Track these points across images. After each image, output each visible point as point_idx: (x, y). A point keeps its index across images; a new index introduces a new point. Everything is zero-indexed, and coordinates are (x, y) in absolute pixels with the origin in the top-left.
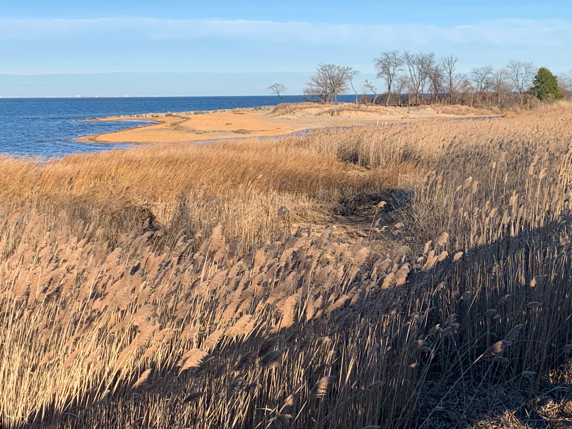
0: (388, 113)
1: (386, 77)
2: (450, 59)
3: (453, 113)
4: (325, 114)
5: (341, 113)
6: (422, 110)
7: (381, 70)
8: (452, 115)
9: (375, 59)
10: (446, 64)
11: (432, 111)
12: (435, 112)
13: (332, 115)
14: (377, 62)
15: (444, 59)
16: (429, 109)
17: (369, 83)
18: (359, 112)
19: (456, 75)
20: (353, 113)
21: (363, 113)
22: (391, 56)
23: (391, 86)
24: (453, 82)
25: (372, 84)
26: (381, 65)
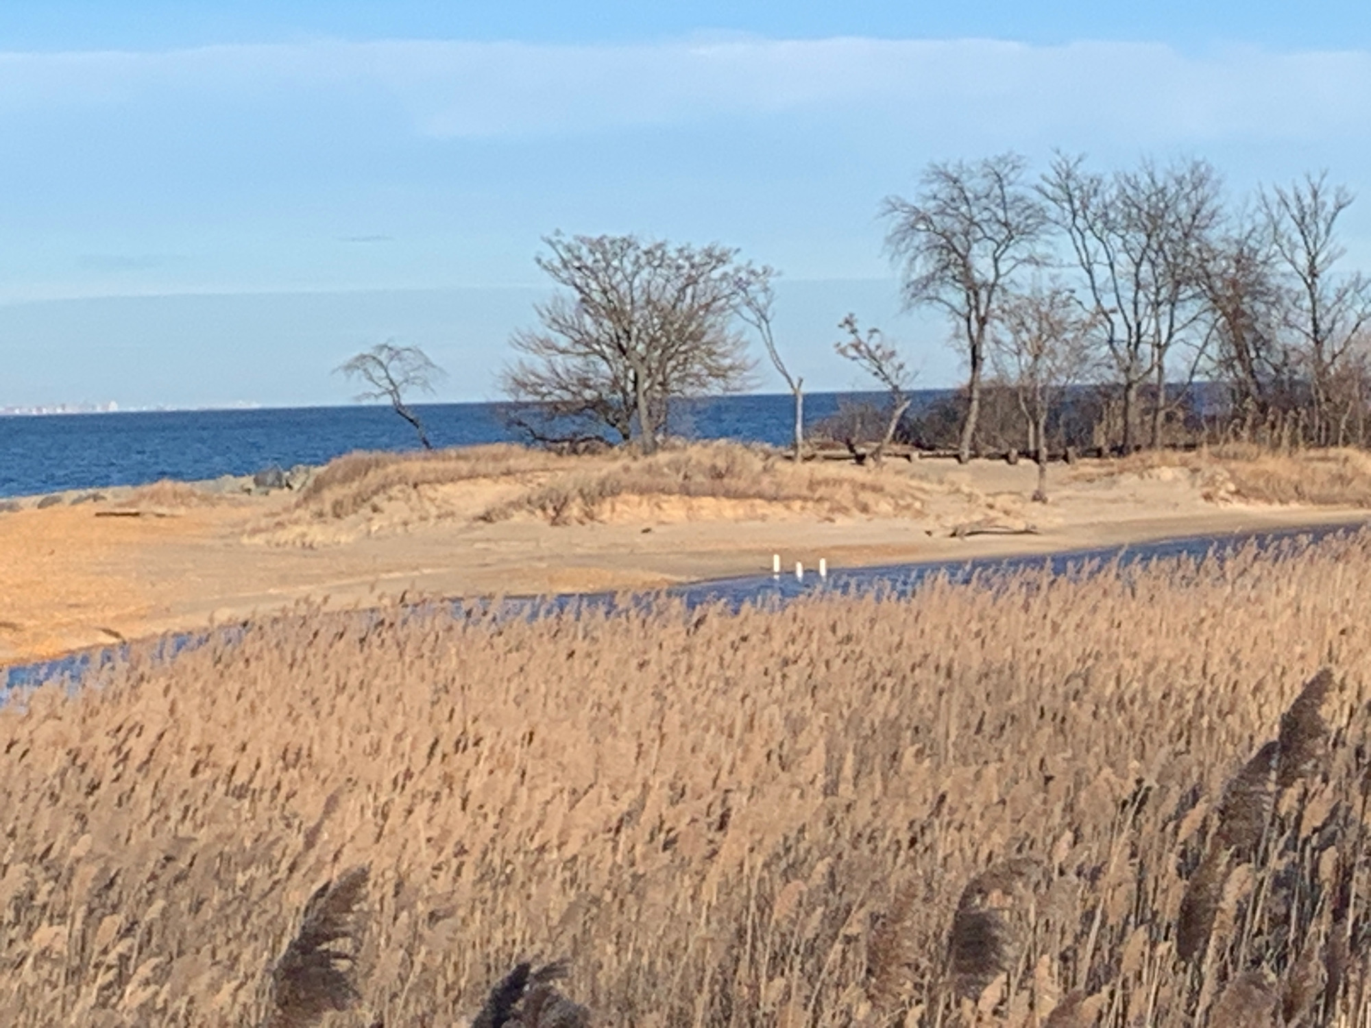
0: (885, 506)
1: (957, 297)
2: (1308, 200)
3: (1300, 496)
4: (519, 517)
5: (604, 510)
6: (1130, 480)
7: (922, 267)
8: (1294, 505)
9: (893, 206)
10: (1288, 225)
11: (1184, 486)
12: (1198, 493)
13: (554, 522)
14: (900, 218)
15: (1273, 197)
16: (1167, 473)
17: (863, 336)
18: (708, 501)
19: (1336, 283)
20: (674, 509)
21: (730, 509)
22: (976, 184)
23: (985, 351)
24: (1324, 326)
25: (876, 338)
26: (921, 238)
